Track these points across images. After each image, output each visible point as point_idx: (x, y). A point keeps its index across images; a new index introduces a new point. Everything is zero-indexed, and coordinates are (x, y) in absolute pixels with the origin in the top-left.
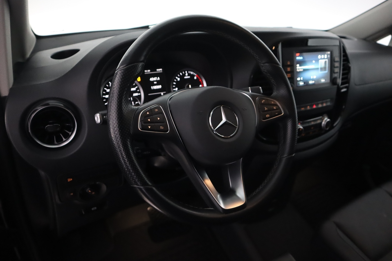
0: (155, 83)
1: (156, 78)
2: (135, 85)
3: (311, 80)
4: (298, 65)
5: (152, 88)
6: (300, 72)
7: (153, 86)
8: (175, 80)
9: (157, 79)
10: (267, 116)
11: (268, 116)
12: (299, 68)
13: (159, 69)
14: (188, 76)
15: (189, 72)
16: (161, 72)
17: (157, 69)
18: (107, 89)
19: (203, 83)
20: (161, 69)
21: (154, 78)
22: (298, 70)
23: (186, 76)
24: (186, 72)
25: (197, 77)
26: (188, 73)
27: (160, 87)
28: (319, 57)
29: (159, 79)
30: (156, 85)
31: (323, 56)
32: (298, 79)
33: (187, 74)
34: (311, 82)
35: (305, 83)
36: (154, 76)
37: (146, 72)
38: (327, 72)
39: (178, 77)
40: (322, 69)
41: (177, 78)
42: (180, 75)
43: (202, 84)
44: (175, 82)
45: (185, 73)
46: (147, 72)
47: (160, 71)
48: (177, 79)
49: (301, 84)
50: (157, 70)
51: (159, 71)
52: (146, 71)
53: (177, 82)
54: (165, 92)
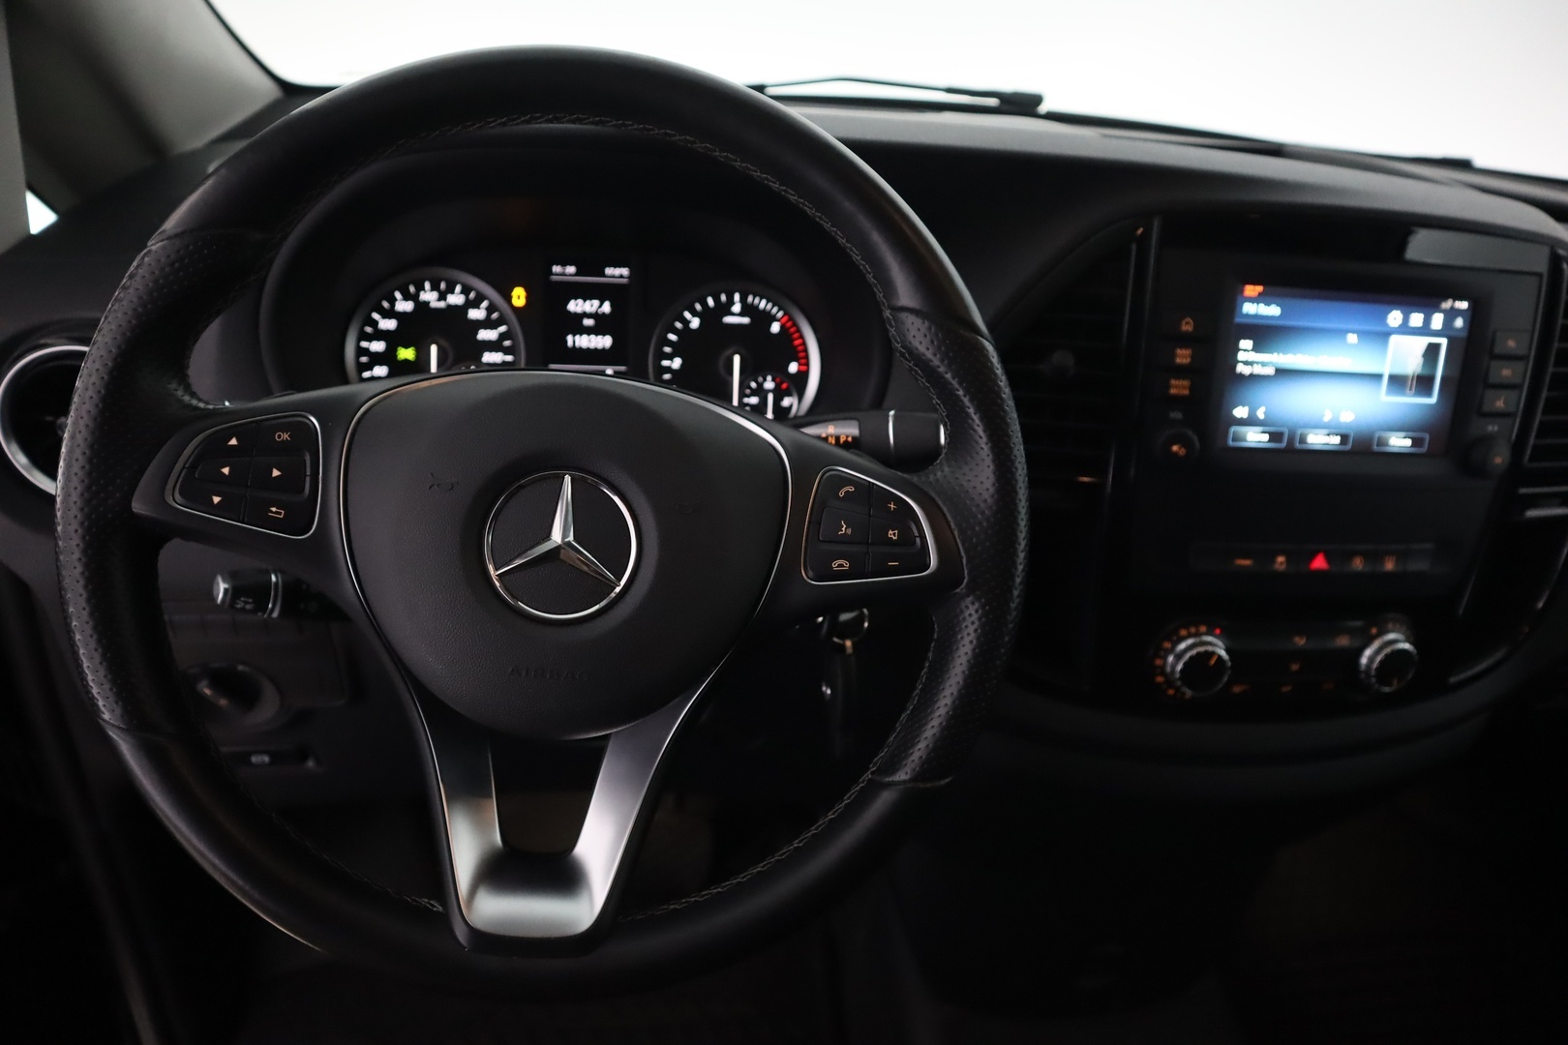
0: (588, 322)
1: (596, 303)
2: (497, 319)
3: (1317, 426)
4: (1246, 344)
5: (570, 343)
6: (1253, 378)
7: (574, 336)
8: (679, 325)
9: (600, 307)
10: (835, 565)
11: (840, 564)
12: (1249, 358)
13: (615, 267)
14: (742, 314)
15: (750, 299)
16: (625, 281)
17: (610, 266)
18: (384, 317)
19: (807, 357)
20: (625, 271)
21: (588, 302)
22: (1241, 368)
23: (733, 314)
24: (737, 297)
25: (782, 327)
26: (743, 300)
27: (604, 342)
28: (1395, 318)
29: (607, 308)
30: (589, 331)
31: (1417, 319)
32: (1240, 412)
33: (737, 308)
34: (1317, 440)
35: (1275, 437)
36: (586, 292)
37: (557, 275)
38: (1433, 400)
39: (694, 313)
40: (1397, 382)
41: (687, 315)
42: (704, 304)
43: (803, 361)
44: (675, 331)
45: (731, 302)
46: (564, 274)
47: (621, 276)
48: (686, 323)
49: (1255, 437)
50: (609, 271)
51: (613, 277)
52: (556, 269)
53: (686, 332)
54: (622, 368)
